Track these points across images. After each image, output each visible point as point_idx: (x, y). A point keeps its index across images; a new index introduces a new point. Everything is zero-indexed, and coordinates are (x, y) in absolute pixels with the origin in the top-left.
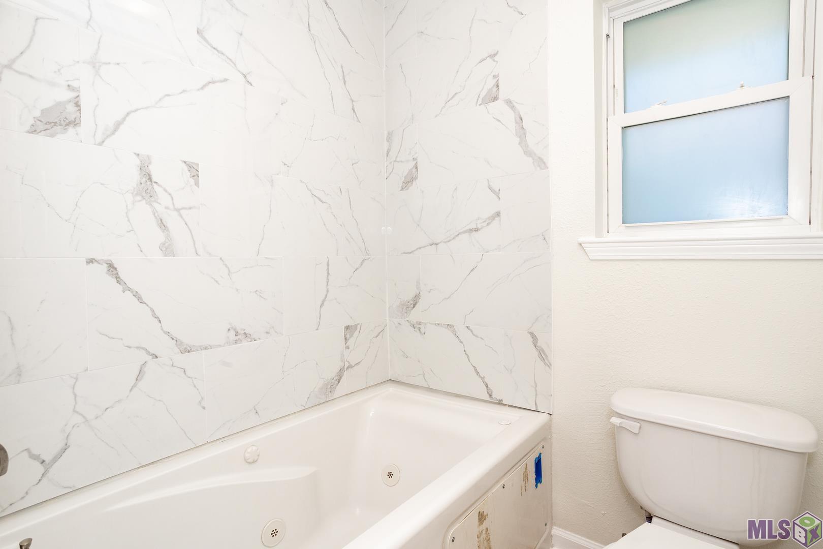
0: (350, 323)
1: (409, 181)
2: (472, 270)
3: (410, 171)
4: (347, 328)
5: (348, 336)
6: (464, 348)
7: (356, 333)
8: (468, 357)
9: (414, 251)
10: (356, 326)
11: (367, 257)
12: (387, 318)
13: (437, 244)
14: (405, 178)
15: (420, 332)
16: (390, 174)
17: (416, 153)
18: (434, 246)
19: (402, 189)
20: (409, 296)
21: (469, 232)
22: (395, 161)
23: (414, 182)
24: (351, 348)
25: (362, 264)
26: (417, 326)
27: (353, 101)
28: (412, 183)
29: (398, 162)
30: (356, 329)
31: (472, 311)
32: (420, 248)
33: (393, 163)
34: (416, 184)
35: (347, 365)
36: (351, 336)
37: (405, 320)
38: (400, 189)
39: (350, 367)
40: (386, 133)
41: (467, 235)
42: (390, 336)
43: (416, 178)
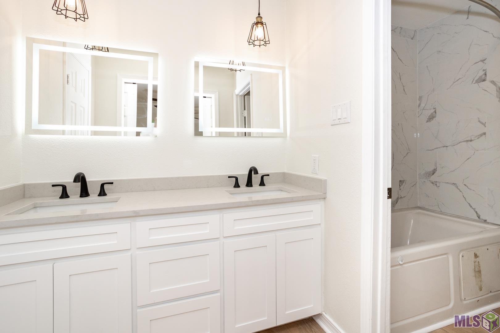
0: (402, 179)
1: (431, 118)
2: (468, 159)
3: (432, 114)
4: (400, 181)
5: (400, 185)
6: (463, 194)
7: (404, 184)
8: (465, 199)
9: (434, 149)
10: (404, 181)
11: (409, 152)
12: (418, 179)
13: (447, 147)
14: (429, 116)
15: (437, 186)
16: (420, 115)
17: (436, 106)
18: (445, 148)
19: (427, 122)
20: (431, 169)
21: (466, 142)
22: (423, 109)
23: (434, 119)
24: (402, 189)
25: (407, 154)
26: (434, 183)
27: (404, 86)
28: (433, 119)
29: (425, 109)
30: (404, 182)
31: (468, 178)
32: (437, 148)
33: (422, 110)
34: (435, 120)
35: (400, 197)
36: (402, 185)
37: (428, 180)
38: (426, 121)
39: (401, 198)
40: (418, 97)
41: (465, 143)
42: (419, 187)
43: (435, 117)
